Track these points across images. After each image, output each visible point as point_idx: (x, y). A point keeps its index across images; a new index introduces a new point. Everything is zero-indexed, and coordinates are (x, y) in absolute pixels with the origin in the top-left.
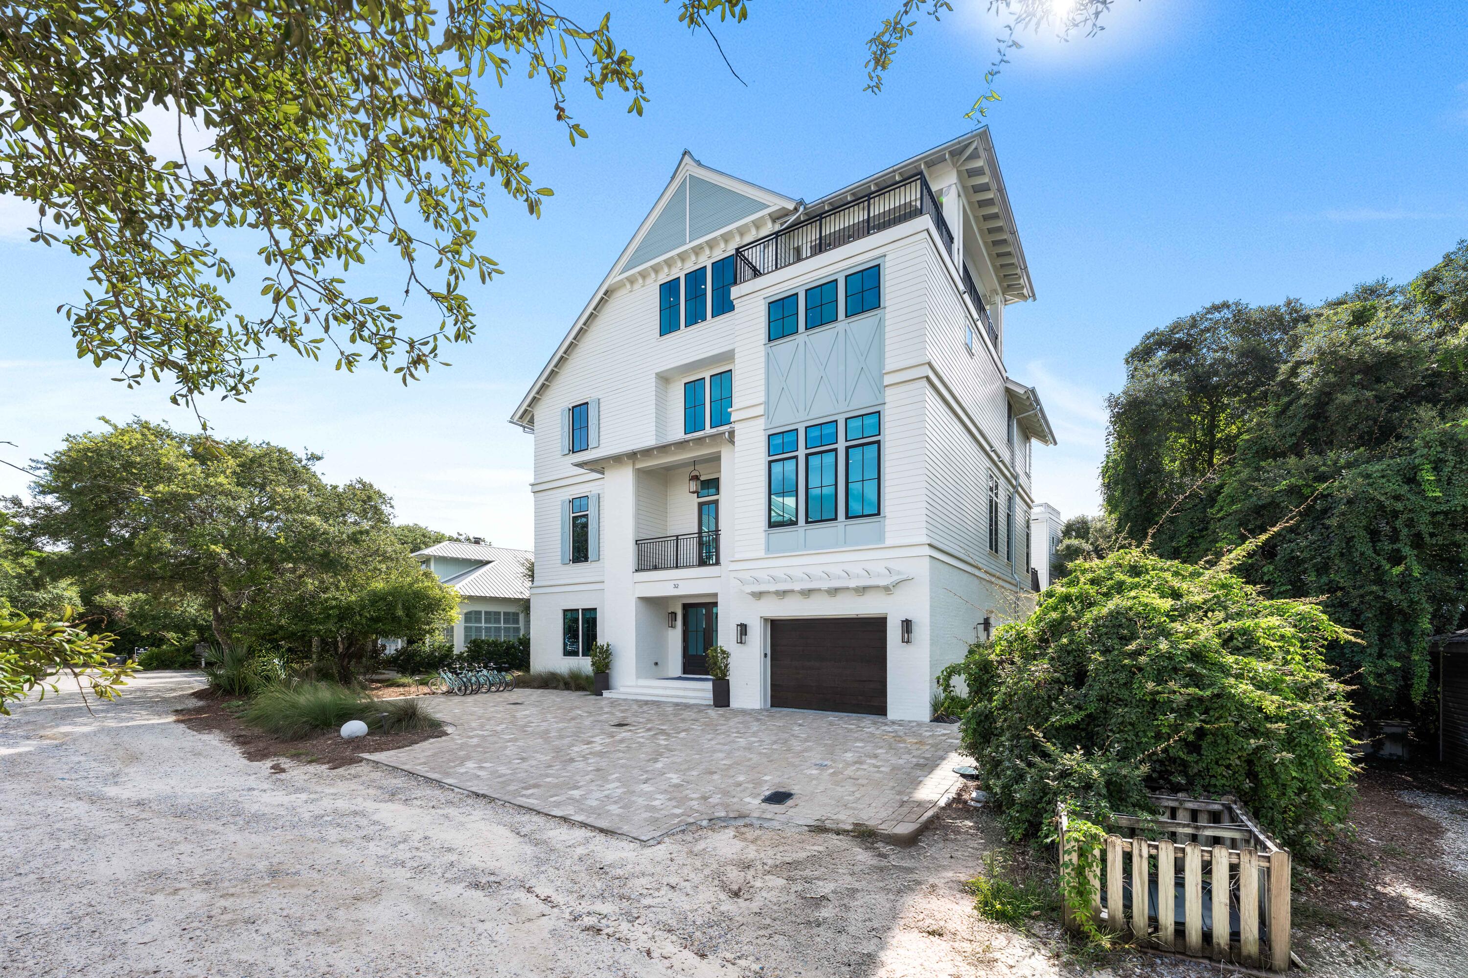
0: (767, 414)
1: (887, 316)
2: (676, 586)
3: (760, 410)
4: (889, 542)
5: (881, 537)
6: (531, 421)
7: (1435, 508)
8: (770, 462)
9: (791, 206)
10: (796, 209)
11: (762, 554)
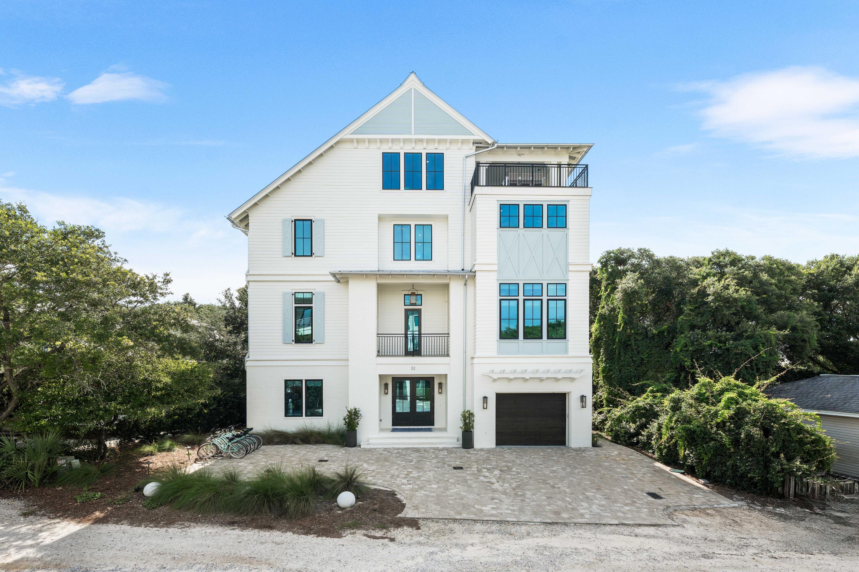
0: (499, 271)
1: (570, 234)
2: (413, 369)
3: (495, 268)
4: (570, 354)
5: (566, 351)
6: (247, 226)
7: (763, 360)
8: (501, 300)
9: (490, 141)
10: (493, 144)
11: (495, 354)
